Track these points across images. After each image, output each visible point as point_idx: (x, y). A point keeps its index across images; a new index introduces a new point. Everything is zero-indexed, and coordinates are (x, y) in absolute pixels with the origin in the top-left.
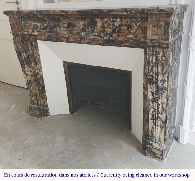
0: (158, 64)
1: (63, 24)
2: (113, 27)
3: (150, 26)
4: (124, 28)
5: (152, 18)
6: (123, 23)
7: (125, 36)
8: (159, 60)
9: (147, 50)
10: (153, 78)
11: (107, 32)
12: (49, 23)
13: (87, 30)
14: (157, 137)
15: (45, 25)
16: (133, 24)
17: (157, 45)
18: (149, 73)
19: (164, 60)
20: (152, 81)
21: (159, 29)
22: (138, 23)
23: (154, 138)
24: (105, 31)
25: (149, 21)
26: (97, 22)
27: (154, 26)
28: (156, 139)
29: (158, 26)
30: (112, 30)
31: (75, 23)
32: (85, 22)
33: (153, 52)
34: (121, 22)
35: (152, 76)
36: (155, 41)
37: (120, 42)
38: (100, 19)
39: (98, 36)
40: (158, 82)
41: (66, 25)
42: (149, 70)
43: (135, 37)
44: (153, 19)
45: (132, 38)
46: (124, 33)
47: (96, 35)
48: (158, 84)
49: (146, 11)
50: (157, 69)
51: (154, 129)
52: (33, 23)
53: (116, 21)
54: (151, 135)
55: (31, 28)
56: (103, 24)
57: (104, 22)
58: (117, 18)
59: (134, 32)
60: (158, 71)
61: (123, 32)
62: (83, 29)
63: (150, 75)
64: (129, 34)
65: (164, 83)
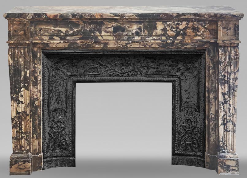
0: (231, 63)
1: (107, 28)
2: (176, 30)
3: (220, 28)
4: (189, 31)
5: (222, 21)
6: (189, 26)
7: (191, 39)
8: (232, 59)
9: (219, 51)
10: (225, 78)
11: (169, 35)
12: (82, 28)
13: (143, 34)
14: (229, 145)
15: (76, 30)
16: (200, 26)
17: (228, 45)
18: (221, 73)
19: (237, 59)
20: (224, 81)
21: (228, 30)
22: (205, 25)
23: (226, 147)
24: (167, 34)
25: (219, 24)
26: (157, 25)
27: (223, 29)
28: (228, 148)
29: (228, 28)
30: (175, 33)
31: (125, 27)
32: (141, 26)
33: (225, 52)
34: (187, 25)
35: (224, 76)
36: (227, 42)
38: (161, 22)
39: (159, 39)
40: (230, 81)
41: (112, 29)
42: (221, 70)
43: (203, 39)
44: (224, 22)
45: (200, 40)
46: (190, 35)
47: (156, 39)
48: (230, 83)
49: (219, 16)
50: (230, 68)
51: (226, 136)
52: (53, 28)
53: (181, 24)
54: (221, 145)
55: (48, 34)
57: (166, 25)
58: (182, 21)
59: (201, 34)
60: (231, 69)
61: (188, 34)
62: (137, 33)
63: (222, 75)
64: (196, 36)
65: (235, 82)
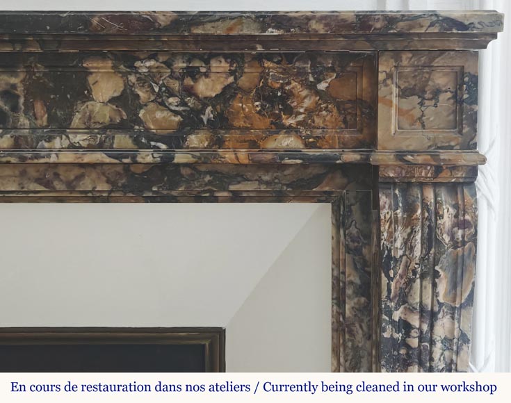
0: (436, 262)
2: (184, 104)
3: (390, 92)
4: (246, 107)
5: (397, 54)
6: (244, 81)
7: (253, 144)
8: (439, 243)
9: (381, 203)
10: (407, 334)
11: (147, 130)
13: (24, 121)
16: (294, 84)
17: (425, 174)
18: (390, 314)
19: (464, 243)
20: (403, 351)
21: (427, 103)
22: (319, 81)
24: (139, 122)
25: (385, 67)
26: (91, 79)
27: (404, 94)
29: (424, 92)
30: (178, 118)
32: (13, 80)
33: (410, 209)
34: (231, 79)
35: (406, 327)
36: (420, 159)
37: (208, 178)
38: (110, 64)
39: (100, 147)
40: (431, 353)
42: (388, 297)
43: (308, 146)
44: (405, 63)
45: (291, 153)
46: (248, 129)
47: (84, 144)
48: (431, 359)
49: (378, 25)
50: (429, 287)
53: (206, 75)
56: (128, 87)
57: (132, 78)
58: (212, 56)
59: (299, 123)
60: (435, 294)
61: (240, 123)
63: (392, 322)
64: (277, 133)
65: (458, 353)
